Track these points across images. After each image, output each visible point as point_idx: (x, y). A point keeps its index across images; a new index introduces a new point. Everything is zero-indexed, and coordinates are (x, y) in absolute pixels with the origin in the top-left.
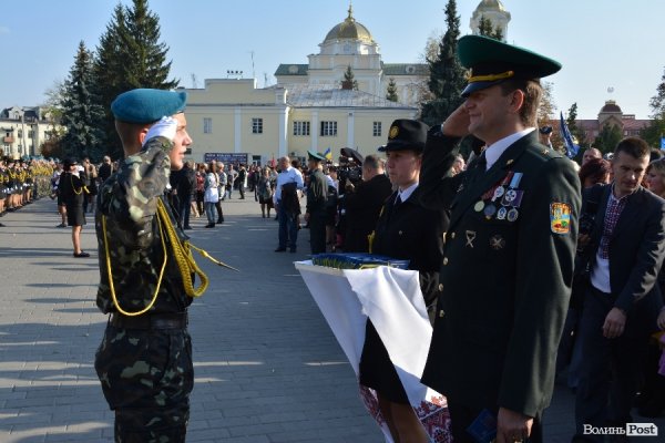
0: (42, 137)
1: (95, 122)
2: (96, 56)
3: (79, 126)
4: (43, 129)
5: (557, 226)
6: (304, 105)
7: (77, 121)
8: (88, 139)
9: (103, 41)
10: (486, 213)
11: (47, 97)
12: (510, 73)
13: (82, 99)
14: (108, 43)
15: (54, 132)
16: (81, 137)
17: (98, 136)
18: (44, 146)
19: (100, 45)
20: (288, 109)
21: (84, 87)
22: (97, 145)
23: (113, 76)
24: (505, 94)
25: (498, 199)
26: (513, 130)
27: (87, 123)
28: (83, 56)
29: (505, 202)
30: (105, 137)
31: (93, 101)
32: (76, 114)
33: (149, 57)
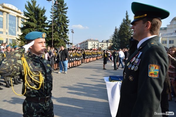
0: (109, 46)
1: (118, 42)
2: (119, 29)
3: (115, 43)
4: (109, 44)
5: (151, 74)
6: (165, 37)
7: (115, 42)
8: (117, 46)
9: (120, 26)
10: (129, 67)
11: (110, 38)
12: (146, 15)
13: (116, 38)
14: (121, 26)
15: (111, 45)
16: (115, 45)
17: (119, 45)
18: (109, 47)
19: (120, 27)
20: (161, 38)
21: (116, 35)
22: (119, 47)
23: (122, 33)
24: (144, 23)
25: (133, 62)
26: (146, 36)
27: (117, 43)
28: (116, 29)
29: (135, 63)
30: (120, 45)
31: (118, 38)
32: (115, 41)
33: (129, 28)
